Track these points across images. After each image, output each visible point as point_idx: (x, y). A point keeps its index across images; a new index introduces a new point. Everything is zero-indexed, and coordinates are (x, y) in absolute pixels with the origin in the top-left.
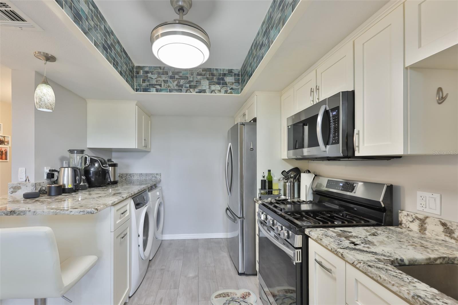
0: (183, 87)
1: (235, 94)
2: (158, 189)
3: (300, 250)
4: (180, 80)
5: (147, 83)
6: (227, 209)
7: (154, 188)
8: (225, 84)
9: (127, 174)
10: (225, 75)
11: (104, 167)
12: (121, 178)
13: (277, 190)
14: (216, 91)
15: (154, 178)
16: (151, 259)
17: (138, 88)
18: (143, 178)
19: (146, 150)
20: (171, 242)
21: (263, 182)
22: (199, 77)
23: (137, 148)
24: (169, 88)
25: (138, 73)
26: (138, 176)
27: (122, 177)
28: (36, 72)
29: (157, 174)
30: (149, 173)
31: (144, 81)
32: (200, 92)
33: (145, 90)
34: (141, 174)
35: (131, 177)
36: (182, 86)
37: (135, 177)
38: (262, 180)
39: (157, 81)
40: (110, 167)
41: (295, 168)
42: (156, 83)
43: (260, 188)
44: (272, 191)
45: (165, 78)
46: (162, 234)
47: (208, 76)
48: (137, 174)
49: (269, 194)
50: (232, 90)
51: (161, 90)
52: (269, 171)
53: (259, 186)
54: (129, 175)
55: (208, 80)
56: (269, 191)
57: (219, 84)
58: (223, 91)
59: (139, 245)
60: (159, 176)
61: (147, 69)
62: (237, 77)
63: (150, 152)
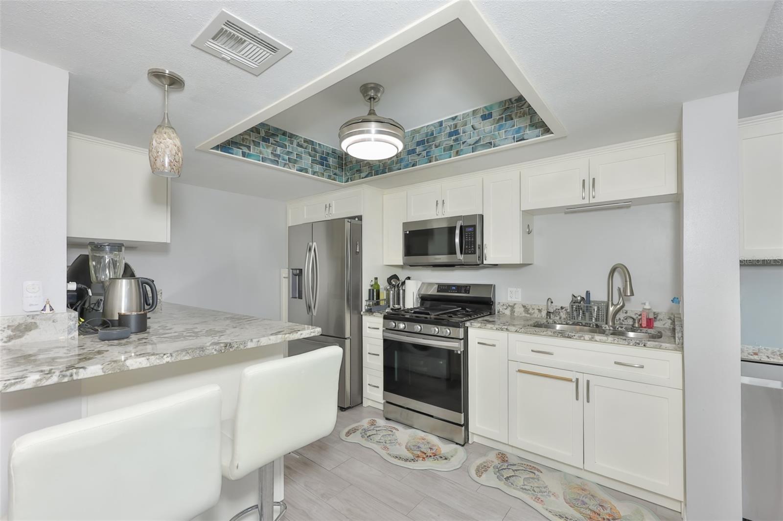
0: (280, 158)
1: (338, 182)
4: (276, 147)
8: (328, 166)
10: (328, 154)
14: (319, 174)
22: (300, 149)
23: (169, 242)
24: (261, 156)
32: (301, 171)
36: (278, 156)
38: (369, 290)
43: (368, 299)
45: (256, 138)
47: (310, 151)
49: (376, 305)
50: (335, 176)
51: (249, 156)
52: (376, 279)
55: (310, 156)
56: (378, 302)
57: (322, 164)
58: (326, 174)
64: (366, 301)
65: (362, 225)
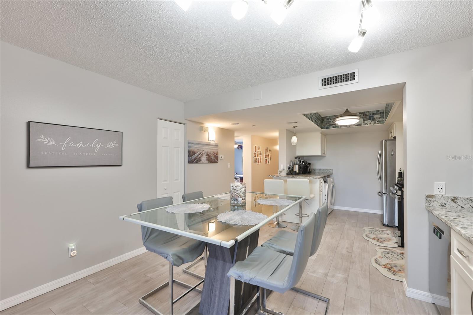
1: (381, 124)
2: (331, 178)
3: (400, 197)
5: (328, 124)
8: (374, 119)
10: (374, 114)
11: (307, 165)
14: (368, 124)
15: (328, 172)
17: (323, 127)
18: (322, 171)
19: (325, 155)
20: (340, 211)
21: (400, 173)
23: (320, 155)
25: (323, 120)
28: (287, 130)
29: (330, 169)
31: (326, 124)
32: (358, 125)
33: (327, 128)
35: (315, 171)
38: (399, 172)
39: (333, 123)
42: (332, 124)
46: (334, 205)
48: (318, 169)
50: (379, 122)
51: (335, 127)
53: (397, 176)
55: (363, 118)
57: (370, 119)
58: (373, 123)
59: (326, 200)
60: (331, 171)
61: (328, 118)
62: (382, 114)
63: (325, 156)
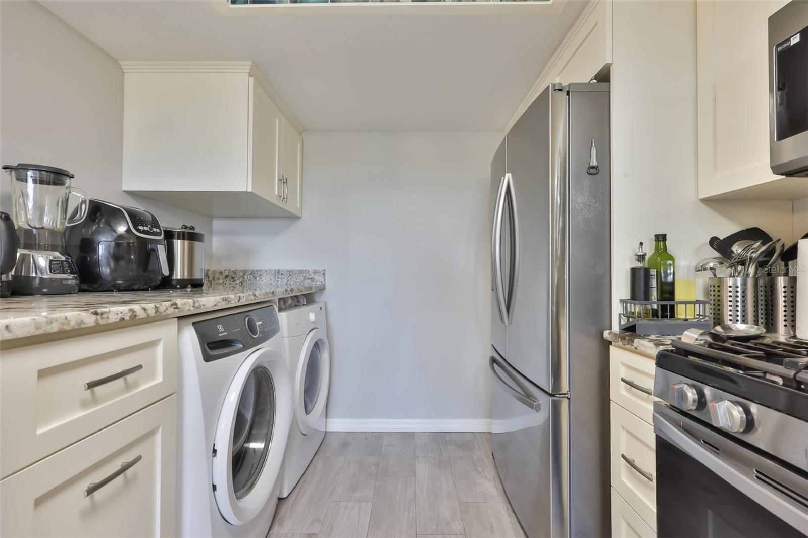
2: (314, 307)
6: (493, 361)
7: (305, 303)
9: (245, 272)
11: (144, 232)
12: (232, 280)
13: (694, 303)
15: (309, 281)
16: (285, 495)
18: (284, 280)
19: (287, 207)
20: (348, 440)
23: (250, 190)
26: (272, 276)
27: (233, 278)
29: (315, 272)
30: (297, 270)
34: (279, 270)
35: (256, 278)
37: (263, 278)
38: (632, 270)
40: (179, 239)
41: (748, 230)
43: (628, 297)
44: (672, 308)
46: (326, 417)
48: (269, 270)
49: (664, 316)
52: (661, 238)
54: (251, 274)
56: (663, 308)
59: (214, 487)
60: (320, 275)
63: (299, 218)
64: (622, 301)
65: (610, 92)
